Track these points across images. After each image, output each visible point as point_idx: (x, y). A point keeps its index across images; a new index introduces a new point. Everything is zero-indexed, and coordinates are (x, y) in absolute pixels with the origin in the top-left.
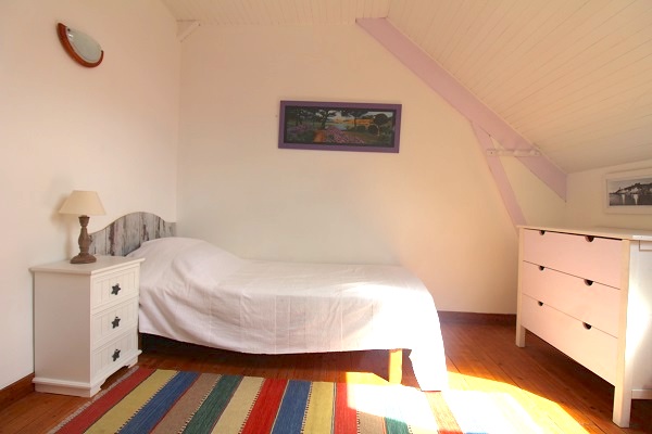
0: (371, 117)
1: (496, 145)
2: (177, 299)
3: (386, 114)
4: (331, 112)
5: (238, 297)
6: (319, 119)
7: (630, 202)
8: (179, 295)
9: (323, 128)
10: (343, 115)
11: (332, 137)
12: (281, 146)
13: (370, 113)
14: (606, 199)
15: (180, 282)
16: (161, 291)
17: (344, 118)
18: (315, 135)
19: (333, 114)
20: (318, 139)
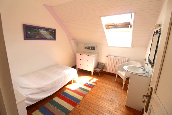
0: (49, 32)
1: (71, 39)
2: (32, 94)
3: (53, 31)
4: (40, 29)
5: (48, 85)
6: (36, 31)
7: (87, 49)
8: (33, 93)
9: (38, 34)
10: (43, 30)
11: (41, 36)
12: (25, 39)
13: (49, 31)
14: (84, 48)
15: (30, 90)
16: (27, 95)
17: (43, 32)
18: (36, 36)
19: (41, 30)
20: (37, 37)
